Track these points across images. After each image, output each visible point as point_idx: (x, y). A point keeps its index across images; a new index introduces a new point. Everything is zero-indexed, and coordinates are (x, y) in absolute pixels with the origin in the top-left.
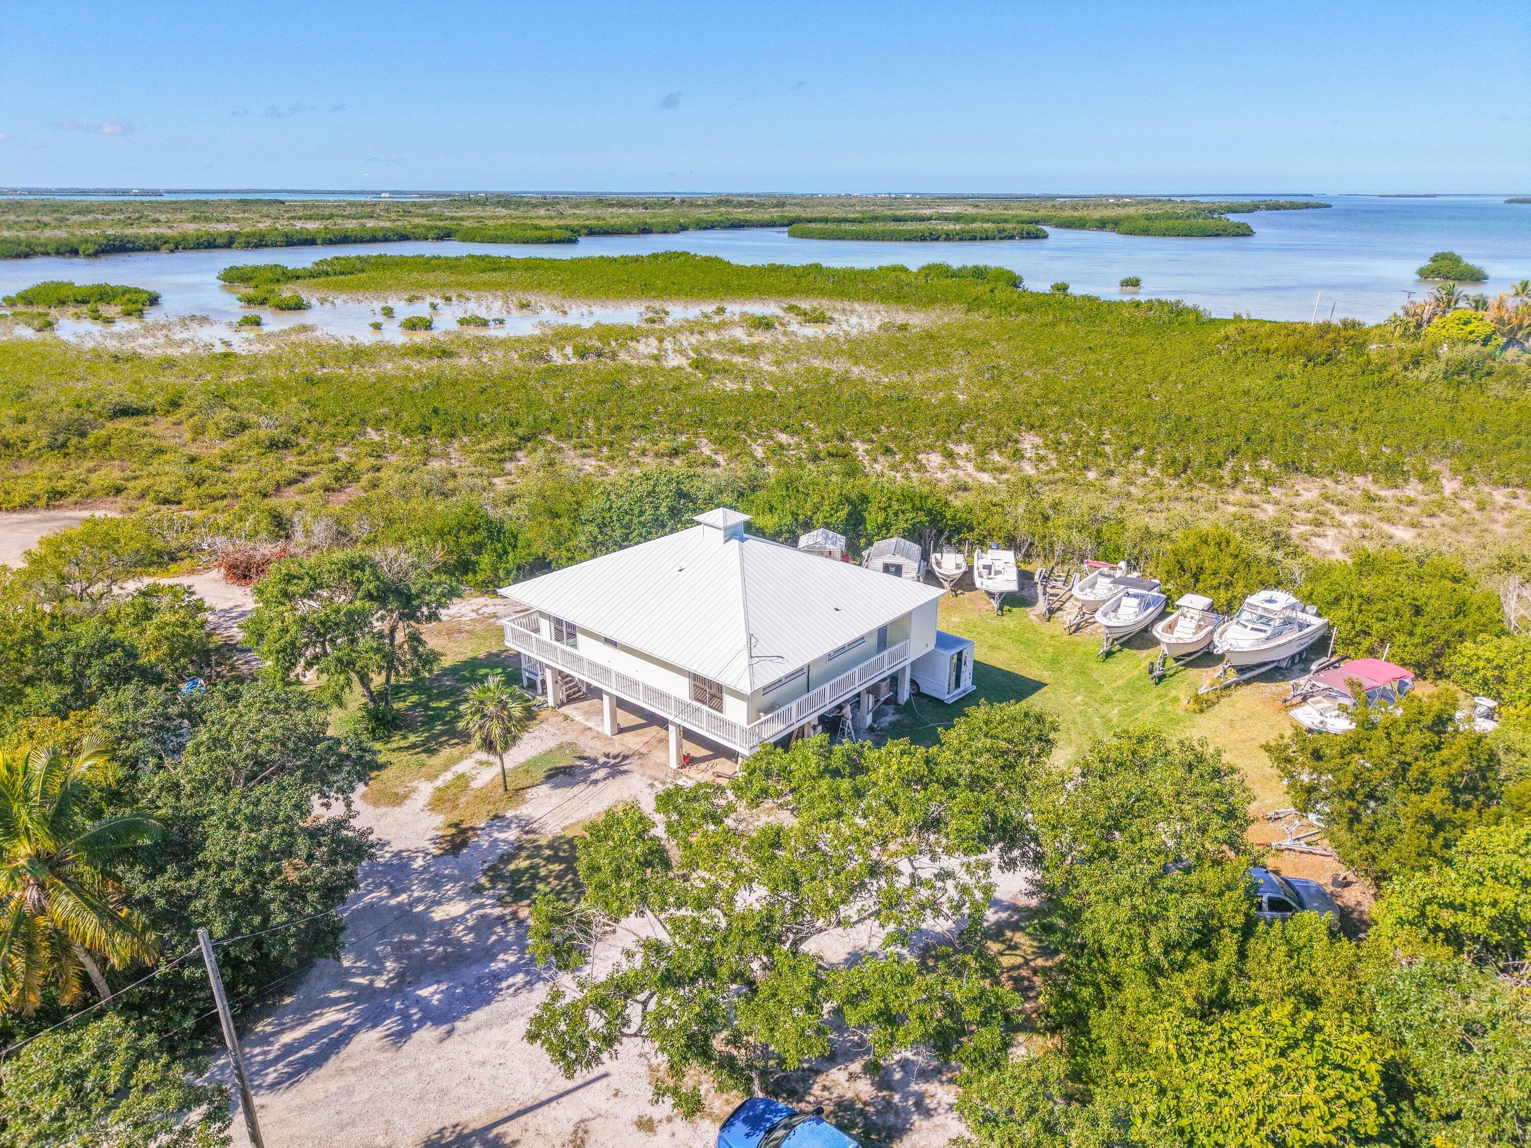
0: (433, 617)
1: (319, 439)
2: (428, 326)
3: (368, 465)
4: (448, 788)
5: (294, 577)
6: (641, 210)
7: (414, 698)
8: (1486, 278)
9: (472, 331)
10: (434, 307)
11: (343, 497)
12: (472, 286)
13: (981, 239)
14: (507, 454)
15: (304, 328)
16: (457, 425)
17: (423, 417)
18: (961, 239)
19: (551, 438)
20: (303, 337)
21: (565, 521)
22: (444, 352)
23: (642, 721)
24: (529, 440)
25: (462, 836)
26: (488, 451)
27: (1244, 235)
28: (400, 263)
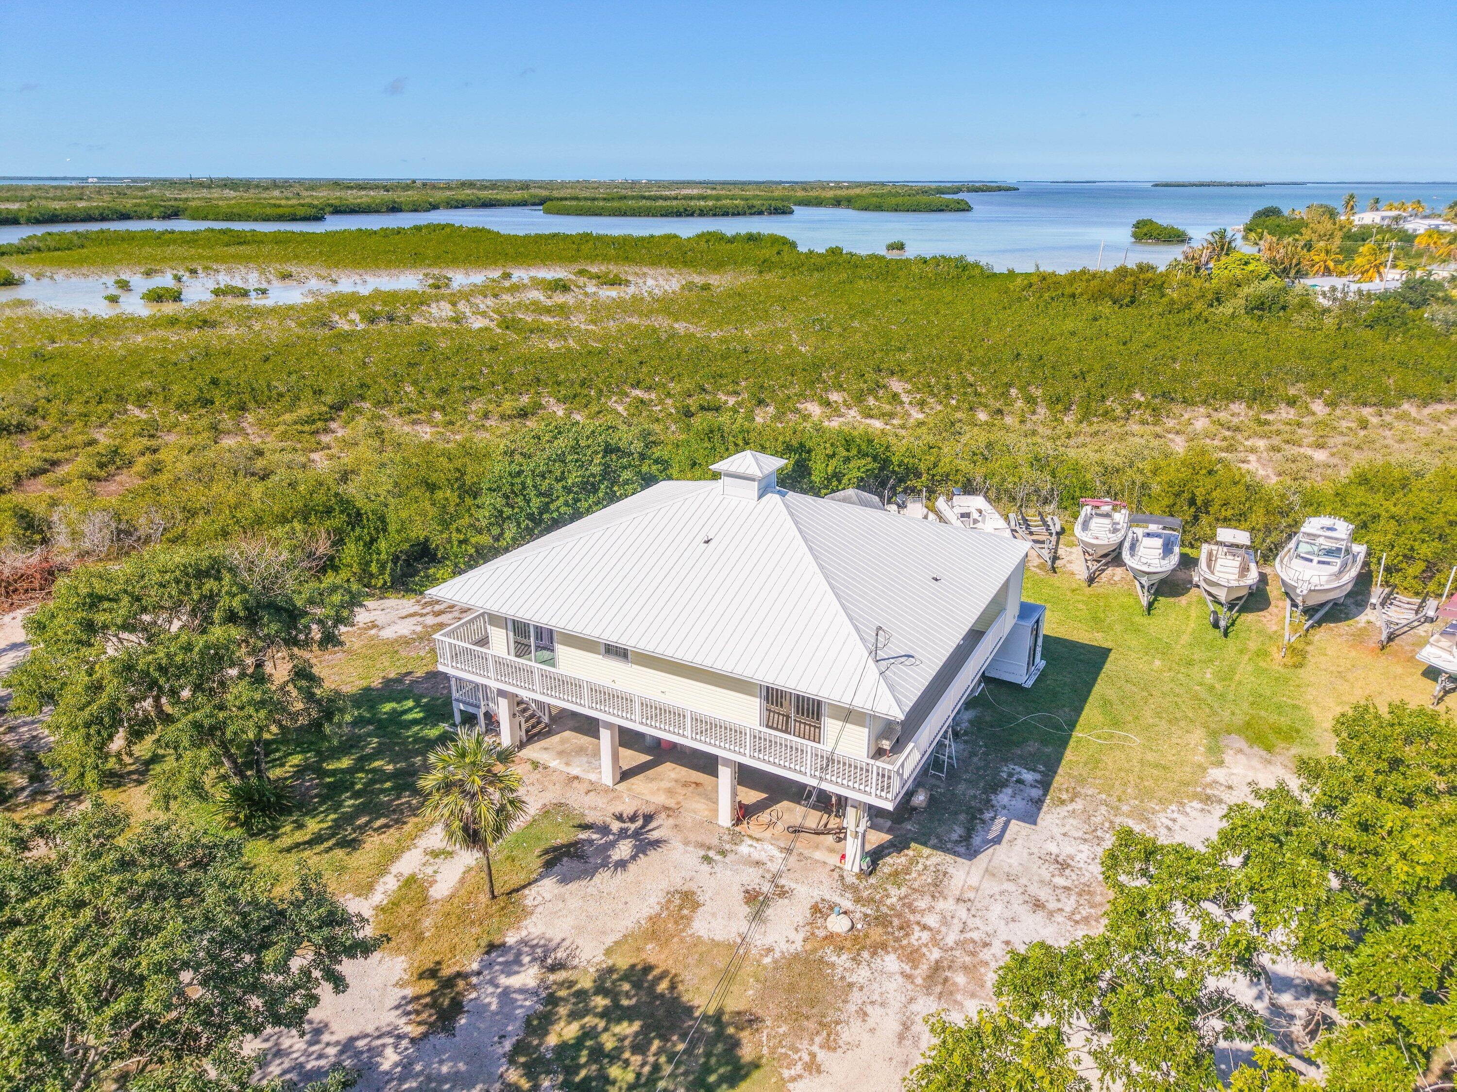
0: (329, 640)
1: (65, 419)
2: (177, 297)
3: (140, 447)
4: (396, 904)
5: (101, 598)
6: (382, 192)
7: (296, 759)
9: (230, 302)
10: (179, 279)
11: (113, 487)
12: (217, 259)
13: (734, 215)
14: (320, 424)
15: (21, 303)
16: (246, 397)
17: (201, 390)
18: (714, 215)
19: (367, 405)
20: (20, 312)
21: (447, 494)
22: (205, 322)
23: (645, 758)
24: (340, 409)
25: (450, 994)
26: (295, 423)
27: (966, 210)
28: (129, 238)
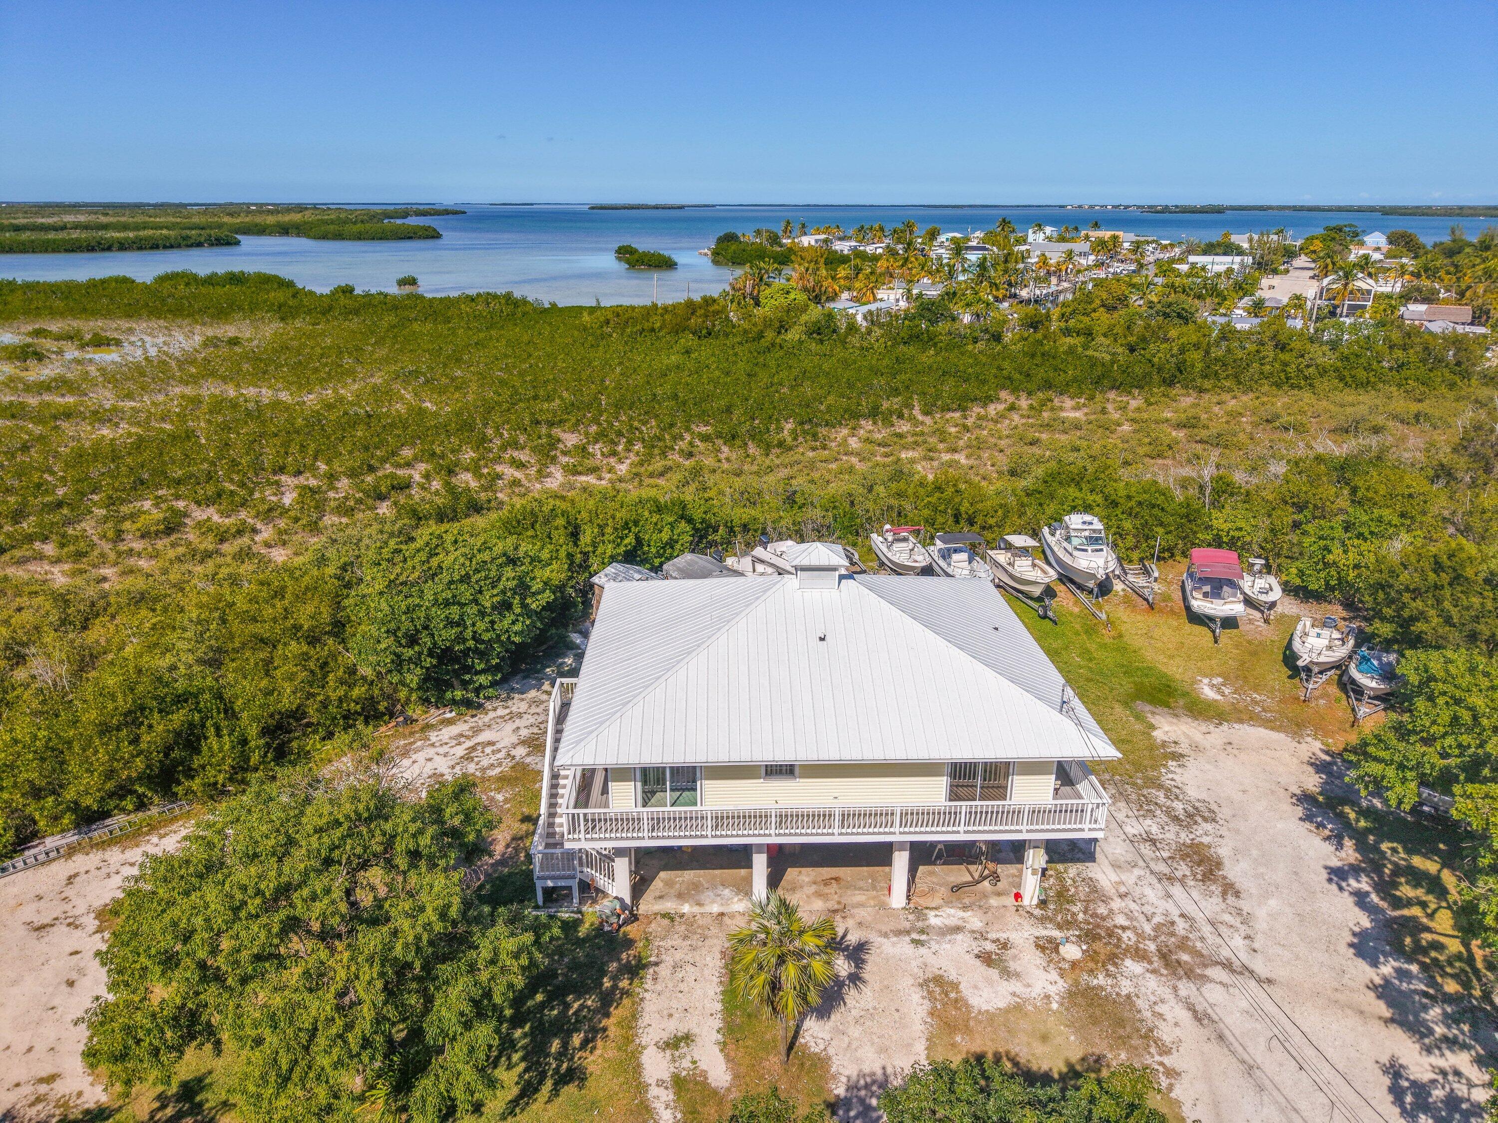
8: (676, 264)
13: (165, 247)
18: (140, 248)
27: (433, 237)
